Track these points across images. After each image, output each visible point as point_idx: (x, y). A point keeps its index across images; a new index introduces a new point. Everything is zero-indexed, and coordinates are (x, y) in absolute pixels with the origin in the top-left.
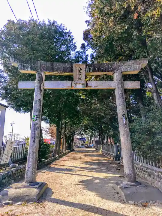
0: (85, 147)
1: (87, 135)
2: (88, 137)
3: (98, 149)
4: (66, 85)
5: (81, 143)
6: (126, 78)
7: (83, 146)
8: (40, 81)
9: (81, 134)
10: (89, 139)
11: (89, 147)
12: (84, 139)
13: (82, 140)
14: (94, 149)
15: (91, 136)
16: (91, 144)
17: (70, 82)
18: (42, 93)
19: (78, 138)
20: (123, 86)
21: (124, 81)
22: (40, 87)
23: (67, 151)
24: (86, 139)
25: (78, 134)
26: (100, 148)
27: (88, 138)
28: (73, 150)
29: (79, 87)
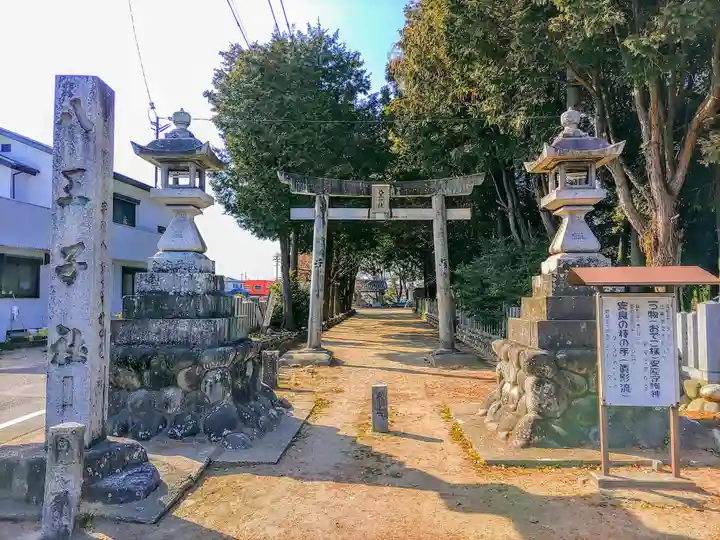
0: (385, 306)
1: (392, 273)
2: (395, 277)
3: (419, 310)
4: (360, 214)
5: (373, 294)
6: (451, 202)
7: (379, 304)
8: (323, 209)
9: (374, 272)
10: (398, 282)
11: (396, 306)
12: (383, 282)
13: (378, 286)
14: (410, 311)
15: (403, 278)
16: (403, 298)
17: (367, 210)
18: (326, 227)
19: (366, 281)
20: (444, 217)
21: (448, 207)
22: (323, 218)
23: (341, 315)
24: (388, 283)
25: (366, 270)
26: (423, 308)
27: (394, 280)
28: (353, 314)
29: (380, 217)
